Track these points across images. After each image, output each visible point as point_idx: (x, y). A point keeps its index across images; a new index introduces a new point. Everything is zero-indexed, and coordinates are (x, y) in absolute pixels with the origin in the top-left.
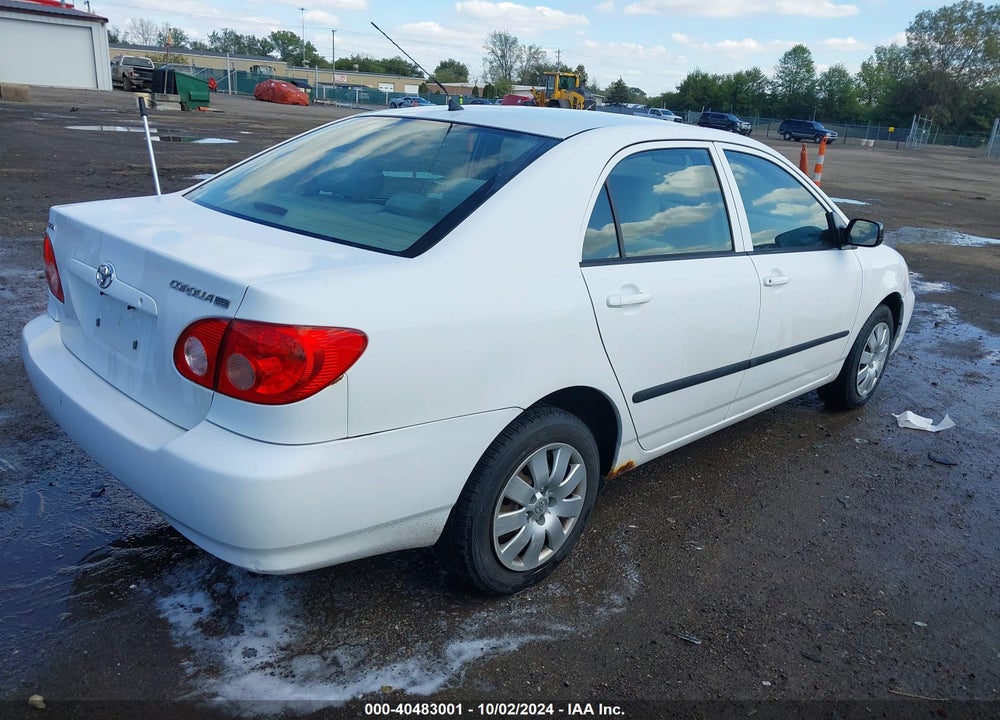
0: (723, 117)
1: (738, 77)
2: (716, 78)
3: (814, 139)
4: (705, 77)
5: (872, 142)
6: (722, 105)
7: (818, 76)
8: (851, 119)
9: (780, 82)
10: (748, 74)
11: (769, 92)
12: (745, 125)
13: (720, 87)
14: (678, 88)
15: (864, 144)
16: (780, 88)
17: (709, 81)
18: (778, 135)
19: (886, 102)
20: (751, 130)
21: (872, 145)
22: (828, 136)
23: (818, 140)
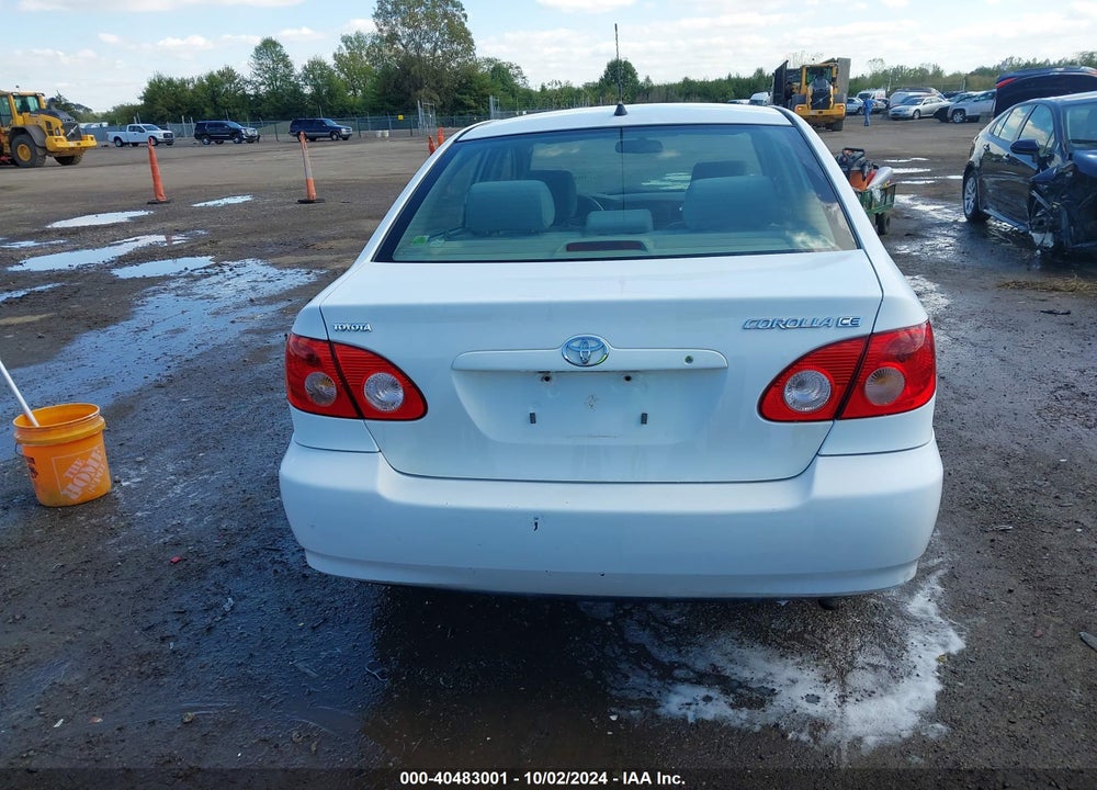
0: (223, 125)
1: (211, 77)
2: (183, 83)
3: (331, 136)
4: (170, 82)
5: (387, 133)
6: (204, 113)
7: (298, 69)
8: (346, 112)
9: (260, 80)
10: (222, 74)
11: (252, 92)
12: (250, 131)
13: (193, 91)
14: (141, 98)
15: (380, 135)
16: (262, 87)
17: (177, 87)
18: (291, 138)
19: (378, 92)
20: (259, 137)
21: (387, 135)
22: (344, 131)
23: (335, 137)
